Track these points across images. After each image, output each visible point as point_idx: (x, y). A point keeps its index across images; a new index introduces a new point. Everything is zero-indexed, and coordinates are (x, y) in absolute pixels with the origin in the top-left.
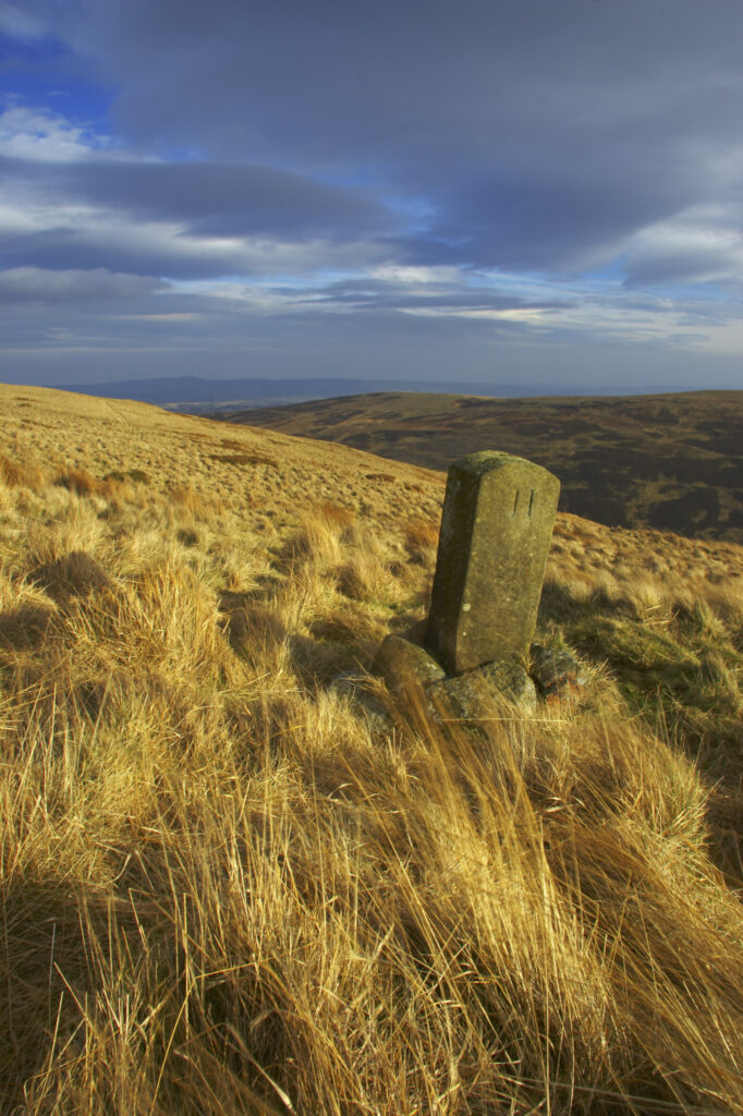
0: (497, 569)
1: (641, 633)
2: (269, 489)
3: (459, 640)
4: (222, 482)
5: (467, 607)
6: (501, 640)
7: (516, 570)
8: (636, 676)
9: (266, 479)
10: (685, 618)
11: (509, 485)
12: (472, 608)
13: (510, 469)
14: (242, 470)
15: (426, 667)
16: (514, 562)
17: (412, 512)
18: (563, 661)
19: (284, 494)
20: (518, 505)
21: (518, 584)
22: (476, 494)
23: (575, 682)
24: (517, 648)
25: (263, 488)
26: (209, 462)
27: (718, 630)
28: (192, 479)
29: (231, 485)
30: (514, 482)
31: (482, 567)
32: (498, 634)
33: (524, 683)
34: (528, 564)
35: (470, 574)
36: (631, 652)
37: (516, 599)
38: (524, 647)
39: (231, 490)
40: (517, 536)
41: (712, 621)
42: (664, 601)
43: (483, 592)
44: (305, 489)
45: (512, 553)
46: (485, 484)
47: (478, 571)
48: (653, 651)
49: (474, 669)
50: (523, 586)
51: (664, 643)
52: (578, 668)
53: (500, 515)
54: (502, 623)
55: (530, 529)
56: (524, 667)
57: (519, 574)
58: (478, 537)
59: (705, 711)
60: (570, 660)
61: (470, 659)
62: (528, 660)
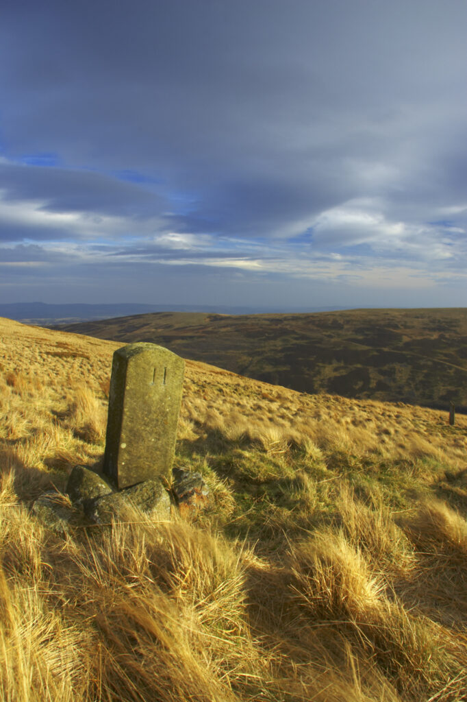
0: (143, 420)
1: (262, 459)
2: (82, 373)
3: (119, 467)
4: (52, 369)
5: (123, 446)
6: (150, 467)
7: (157, 421)
8: (254, 488)
9: (81, 367)
10: (295, 449)
11: (148, 364)
12: (128, 446)
13: (149, 354)
14: (66, 361)
15: (98, 486)
16: (155, 415)
18: (195, 480)
19: (92, 376)
20: (157, 376)
21: (159, 429)
22: (126, 370)
23: (200, 494)
24: (162, 472)
25: (78, 373)
26: (45, 356)
27: (317, 455)
28: (32, 367)
29: (57, 371)
30: (152, 362)
31: (132, 418)
32: (148, 463)
33: (160, 495)
34: (166, 416)
35: (124, 424)
36: (252, 472)
37: (159, 440)
38: (167, 471)
39: (57, 374)
40: (156, 398)
41: (313, 450)
42: (284, 437)
43: (135, 435)
44: (106, 373)
45: (153, 409)
46: (131, 363)
47: (130, 421)
48: (266, 471)
49: (131, 487)
50: (163, 431)
51: (276, 465)
52: (203, 484)
53: (143, 384)
54: (150, 456)
55: (165, 393)
56: (166, 485)
57: (159, 423)
58: (128, 399)
59: (290, 510)
60: (200, 479)
61: (127, 480)
62: (171, 480)
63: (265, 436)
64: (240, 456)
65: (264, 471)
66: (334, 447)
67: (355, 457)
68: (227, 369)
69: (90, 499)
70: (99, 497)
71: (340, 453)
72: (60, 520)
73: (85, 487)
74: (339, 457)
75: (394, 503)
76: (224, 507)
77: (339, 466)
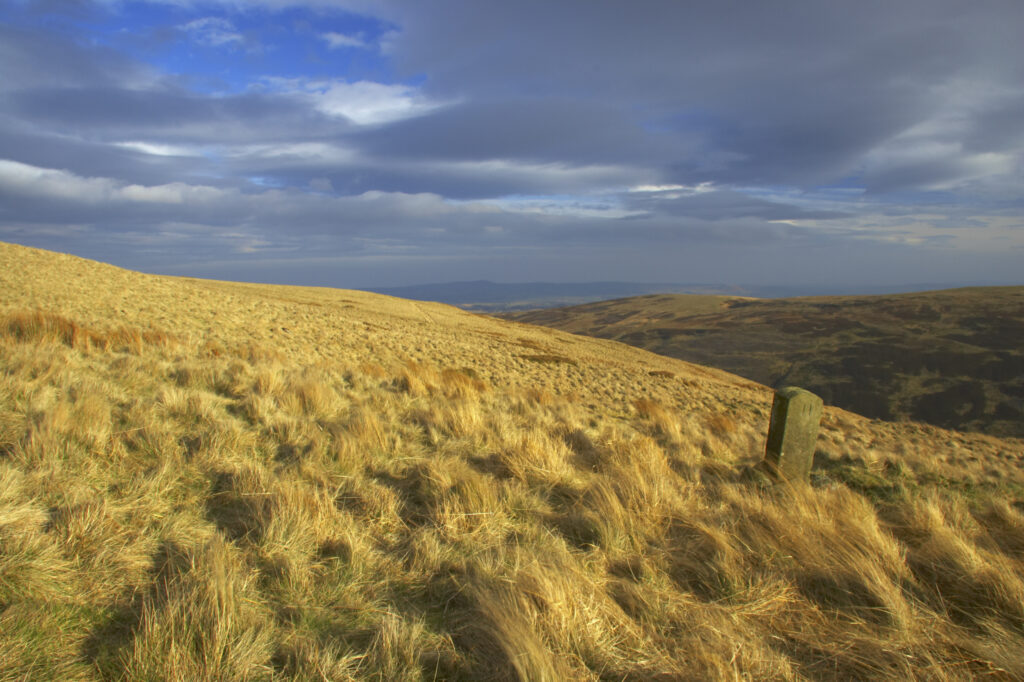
0: (795, 438)
1: (866, 473)
2: (573, 385)
3: (779, 468)
4: (535, 378)
6: (797, 469)
7: (804, 439)
9: (569, 376)
10: (891, 468)
11: (801, 402)
12: (785, 454)
13: (801, 395)
14: (549, 368)
16: (803, 435)
18: (825, 480)
19: (586, 389)
20: (805, 411)
21: (805, 446)
22: (787, 406)
24: (805, 474)
25: (568, 383)
26: (521, 360)
27: (909, 473)
28: (511, 375)
29: (542, 381)
34: (809, 436)
35: (784, 440)
37: (803, 451)
39: (543, 385)
40: (804, 424)
42: (880, 459)
43: (790, 448)
44: (603, 385)
45: (802, 431)
47: (788, 439)
48: (871, 481)
51: (876, 477)
53: (797, 415)
54: (797, 462)
55: (809, 421)
58: (788, 425)
63: (866, 457)
64: (849, 470)
65: (869, 480)
71: (930, 474)
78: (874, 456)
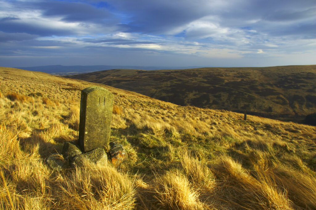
0: (95, 121)
1: (152, 138)
2: (79, 97)
3: (85, 142)
4: (65, 96)
5: (86, 133)
6: (99, 142)
7: (101, 121)
8: (147, 151)
9: (78, 95)
10: (168, 133)
11: (96, 96)
12: (88, 133)
13: (96, 91)
14: (72, 92)
15: (75, 151)
16: (100, 119)
17: (120, 103)
18: (119, 147)
20: (100, 102)
21: (103, 125)
22: (86, 99)
23: (121, 154)
24: (104, 144)
25: (77, 97)
26: (62, 90)
27: (177, 135)
28: (56, 95)
30: (98, 95)
31: (90, 121)
32: (97, 140)
33: (103, 155)
34: (105, 119)
35: (86, 123)
36: (146, 143)
37: (102, 130)
38: (107, 144)
39: (67, 98)
40: (101, 111)
41: (176, 133)
42: (162, 128)
45: (99, 116)
46: (89, 96)
47: (89, 122)
49: (90, 151)
50: (104, 126)
51: (158, 140)
52: (123, 149)
53: (94, 105)
54: (98, 137)
55: (105, 109)
56: (106, 150)
57: (102, 122)
58: (88, 112)
59: (162, 161)
60: (121, 147)
61: (89, 148)
62: (109, 147)
63: (154, 127)
64: (142, 136)
65: (152, 143)
66: (186, 132)
67: (194, 136)
68: (145, 95)
69: (72, 157)
70: (76, 156)
71: (188, 135)
72: (59, 166)
73: (69, 151)
74: (187, 136)
75: (209, 157)
76: (132, 159)
77: (187, 141)
78: (158, 126)
